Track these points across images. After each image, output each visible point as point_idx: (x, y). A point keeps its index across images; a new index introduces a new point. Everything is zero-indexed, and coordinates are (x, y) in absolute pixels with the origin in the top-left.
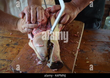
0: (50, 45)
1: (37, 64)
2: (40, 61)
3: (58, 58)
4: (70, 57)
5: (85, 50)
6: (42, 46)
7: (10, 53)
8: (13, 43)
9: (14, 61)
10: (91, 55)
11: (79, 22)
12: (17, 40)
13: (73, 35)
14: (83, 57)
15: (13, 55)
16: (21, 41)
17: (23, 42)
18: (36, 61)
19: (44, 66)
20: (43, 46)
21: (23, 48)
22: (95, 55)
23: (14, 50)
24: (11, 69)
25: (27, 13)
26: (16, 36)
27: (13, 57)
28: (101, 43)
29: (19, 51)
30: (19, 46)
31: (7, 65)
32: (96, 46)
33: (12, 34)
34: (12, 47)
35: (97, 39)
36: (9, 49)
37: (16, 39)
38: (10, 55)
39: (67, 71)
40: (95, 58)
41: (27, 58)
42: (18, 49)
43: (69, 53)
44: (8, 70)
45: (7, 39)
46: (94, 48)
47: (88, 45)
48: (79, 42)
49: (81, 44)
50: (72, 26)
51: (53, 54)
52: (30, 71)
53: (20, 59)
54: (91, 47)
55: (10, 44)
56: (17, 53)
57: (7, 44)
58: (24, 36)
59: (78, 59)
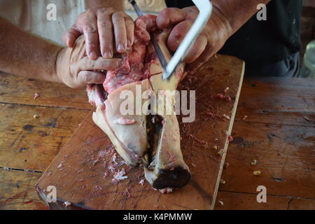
0: (153, 121)
1: (113, 180)
2: (121, 172)
3: (176, 157)
4: (207, 159)
5: (250, 139)
6: (132, 124)
7: (35, 152)
8: (42, 121)
9: (47, 172)
10: (265, 151)
11: (229, 59)
12: (54, 112)
13: (212, 97)
14: (243, 159)
15: (43, 155)
16: (65, 117)
17: (71, 118)
18: (109, 172)
19: (133, 186)
20: (135, 122)
21: (72, 136)
22: (278, 151)
23: (47, 141)
24: (39, 194)
25: (86, 29)
26: (49, 102)
27: (43, 162)
28: (294, 117)
29: (60, 144)
30: (61, 130)
31: (27, 184)
32: (280, 126)
33: (39, 96)
34: (41, 134)
35: (282, 106)
36: (32, 139)
37: (51, 109)
38: (34, 155)
39: (198, 198)
40: (278, 160)
41: (84, 164)
42: (58, 139)
43: (202, 148)
44: (31, 197)
45: (25, 112)
46: (274, 132)
47: (255, 125)
48: (230, 117)
49: (235, 121)
50: (211, 69)
51: (162, 147)
52: (93, 199)
53: (63, 166)
54: (266, 129)
55: (35, 124)
56: (56, 150)
57: (26, 124)
58: (73, 100)
59: (228, 164)
